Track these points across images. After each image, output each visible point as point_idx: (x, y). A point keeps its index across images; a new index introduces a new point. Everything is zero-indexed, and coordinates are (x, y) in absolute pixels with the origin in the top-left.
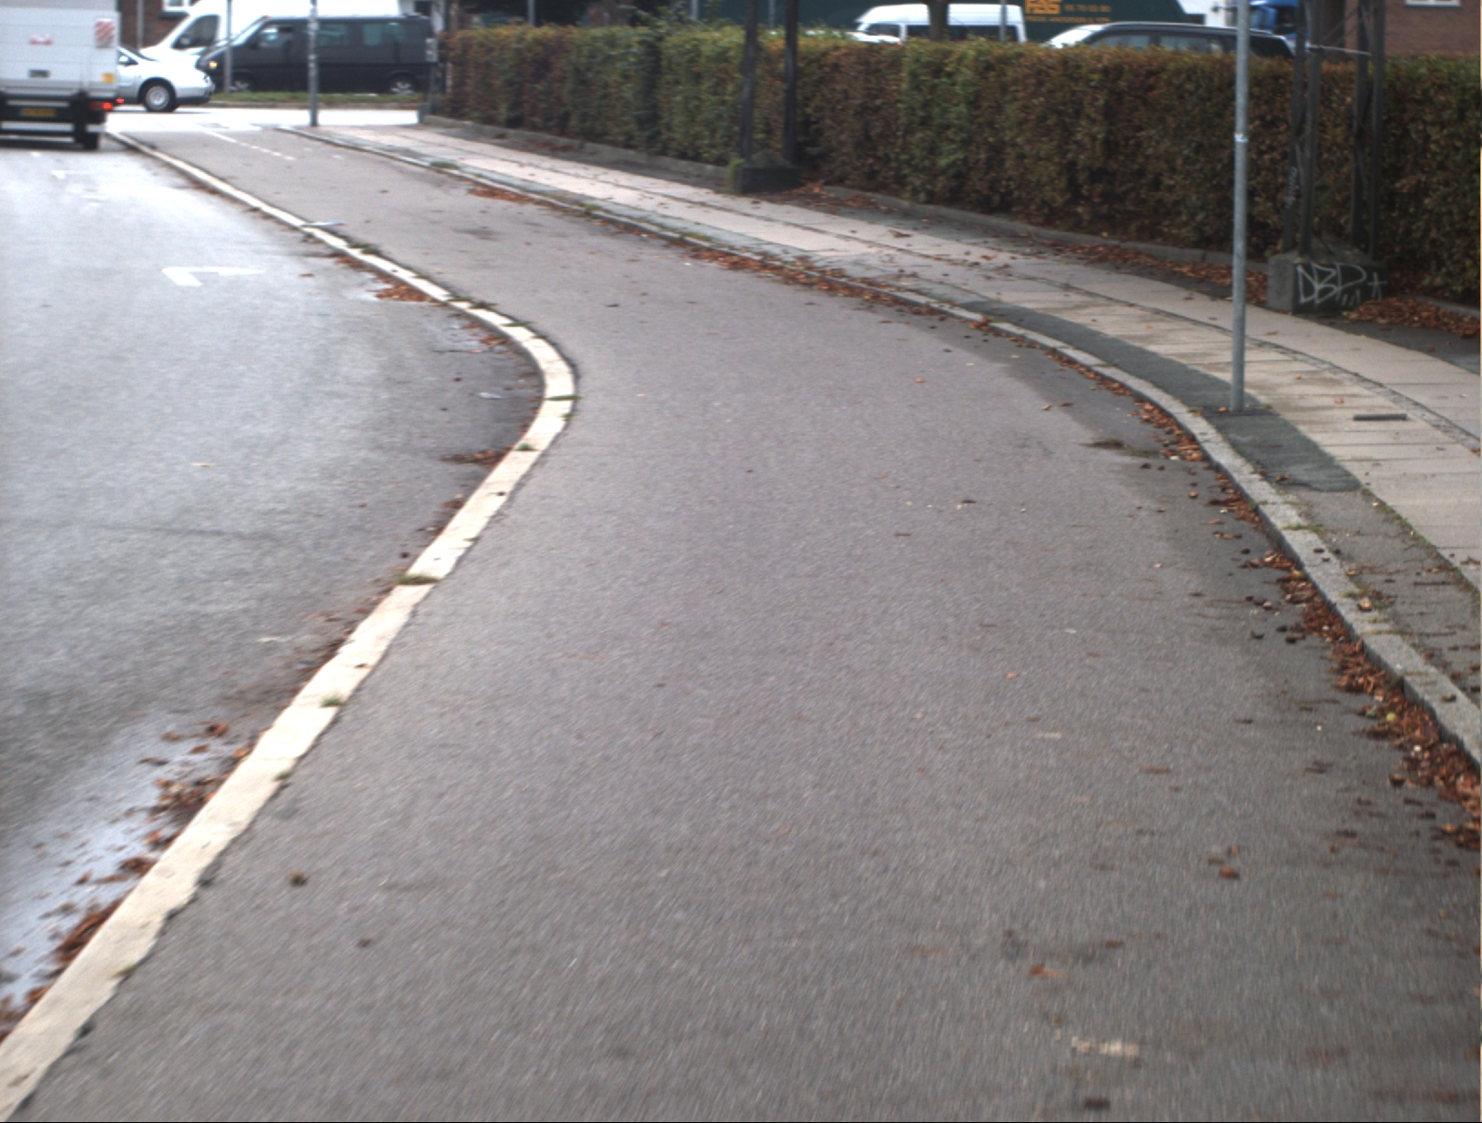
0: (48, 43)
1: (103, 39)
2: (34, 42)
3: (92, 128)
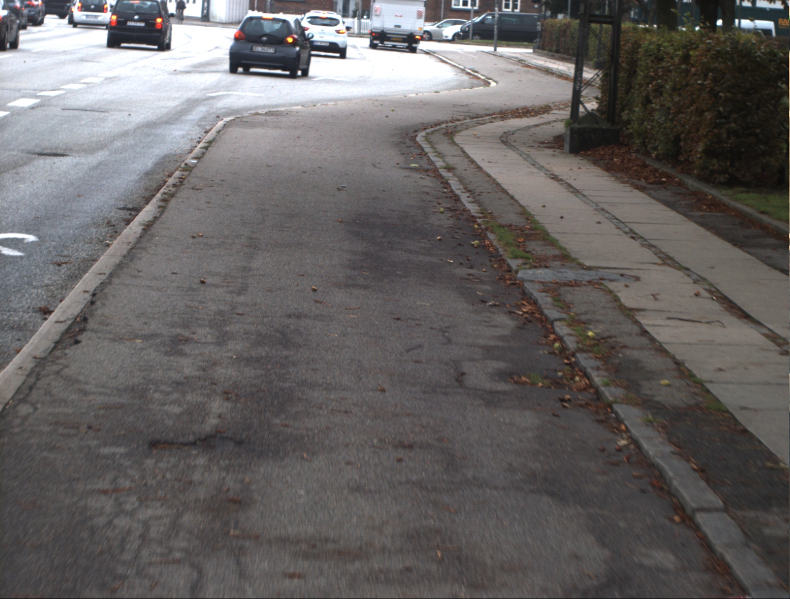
0: (401, 16)
1: (419, 15)
2: (396, 16)
3: (414, 45)
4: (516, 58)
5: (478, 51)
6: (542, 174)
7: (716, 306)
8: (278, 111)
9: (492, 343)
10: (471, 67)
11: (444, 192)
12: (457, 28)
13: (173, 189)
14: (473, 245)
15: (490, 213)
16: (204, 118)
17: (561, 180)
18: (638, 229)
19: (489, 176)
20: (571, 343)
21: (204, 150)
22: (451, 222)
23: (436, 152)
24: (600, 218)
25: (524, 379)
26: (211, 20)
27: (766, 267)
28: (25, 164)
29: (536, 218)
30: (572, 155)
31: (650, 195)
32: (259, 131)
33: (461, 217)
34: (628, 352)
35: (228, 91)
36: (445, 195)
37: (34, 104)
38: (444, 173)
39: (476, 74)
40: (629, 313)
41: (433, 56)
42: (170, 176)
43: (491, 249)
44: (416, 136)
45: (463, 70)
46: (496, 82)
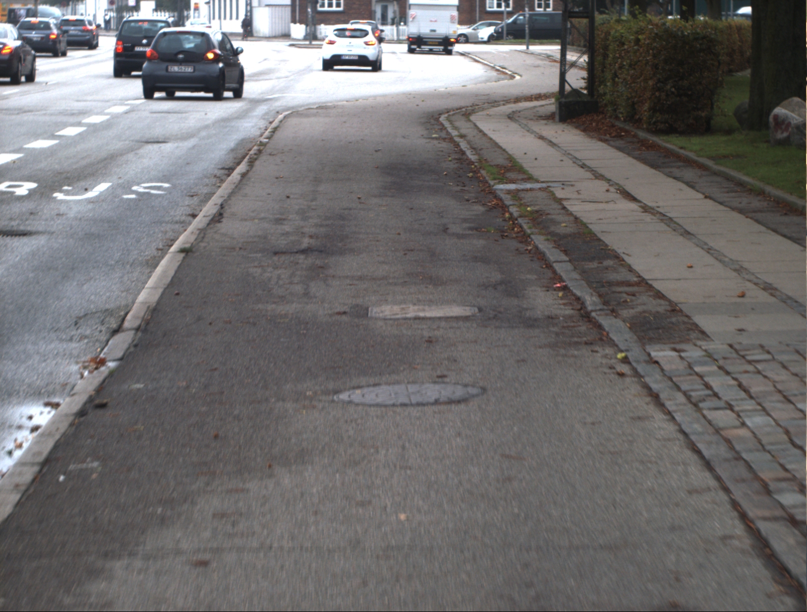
0: (436, 21)
1: (452, 18)
2: (431, 21)
3: (450, 48)
4: (546, 54)
5: (511, 50)
6: (533, 136)
7: (618, 196)
8: (326, 106)
9: (468, 217)
10: (501, 64)
11: (455, 150)
12: (491, 30)
13: (255, 157)
14: (468, 176)
15: (485, 160)
16: (266, 114)
17: (546, 139)
18: (587, 163)
19: (491, 139)
20: (516, 214)
21: (272, 133)
22: (456, 166)
23: (454, 127)
24: (564, 158)
25: (483, 230)
26: (255, 34)
27: (665, 177)
28: (139, 148)
29: (517, 160)
30: (561, 123)
31: (609, 145)
32: (313, 119)
33: (464, 163)
34: (549, 216)
35: (283, 93)
36: (455, 152)
37: (127, 110)
38: (457, 139)
39: (504, 70)
40: (559, 201)
41: (467, 56)
42: (250, 150)
43: (481, 178)
44: (440, 117)
45: (493, 68)
46: (521, 76)
